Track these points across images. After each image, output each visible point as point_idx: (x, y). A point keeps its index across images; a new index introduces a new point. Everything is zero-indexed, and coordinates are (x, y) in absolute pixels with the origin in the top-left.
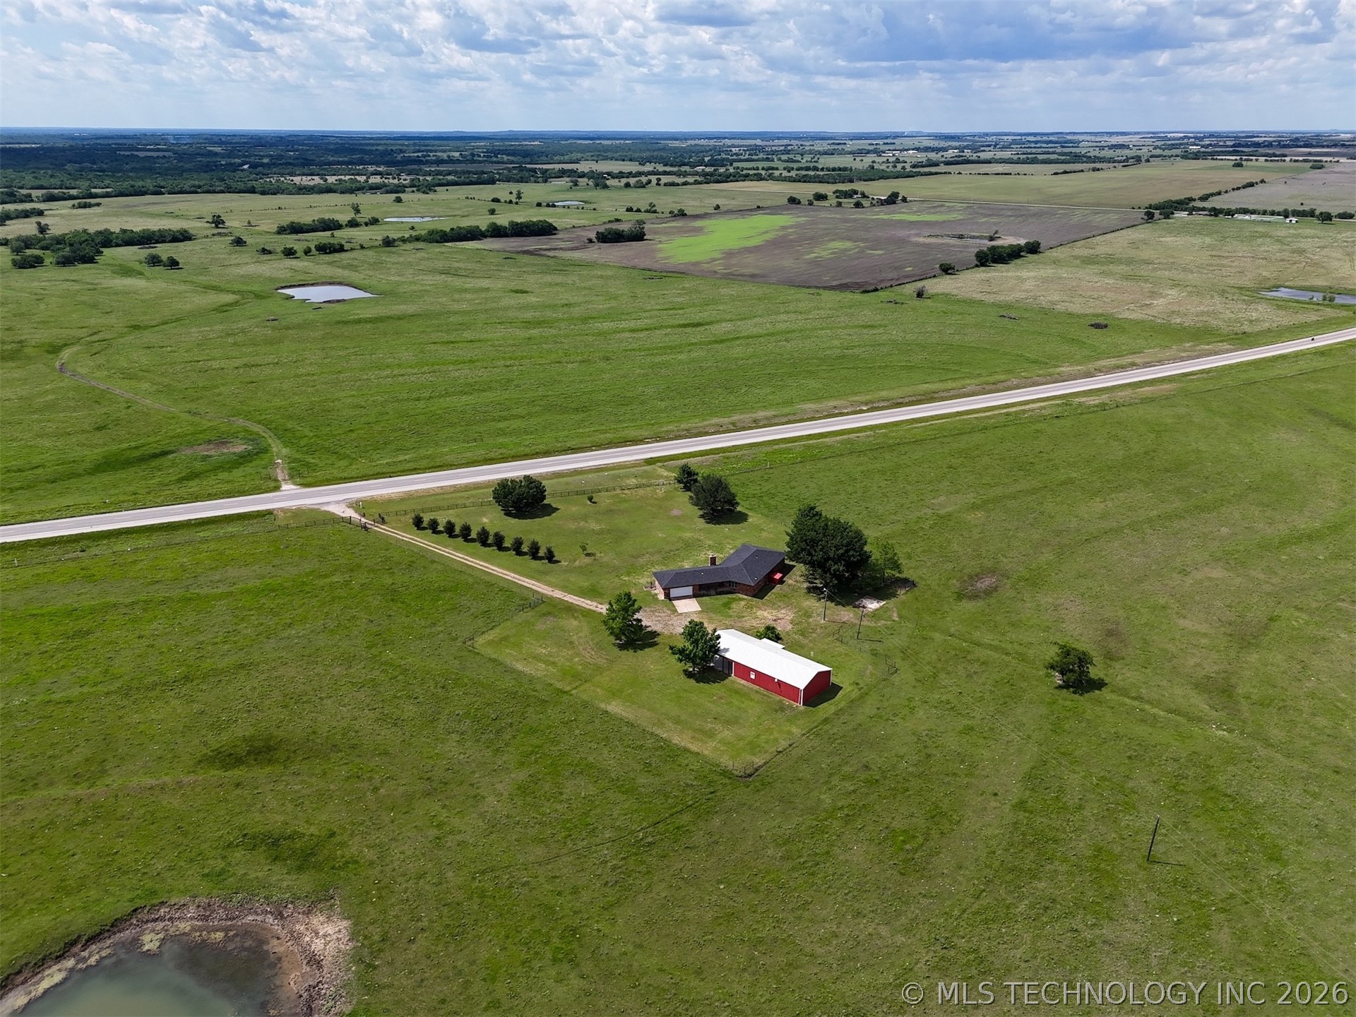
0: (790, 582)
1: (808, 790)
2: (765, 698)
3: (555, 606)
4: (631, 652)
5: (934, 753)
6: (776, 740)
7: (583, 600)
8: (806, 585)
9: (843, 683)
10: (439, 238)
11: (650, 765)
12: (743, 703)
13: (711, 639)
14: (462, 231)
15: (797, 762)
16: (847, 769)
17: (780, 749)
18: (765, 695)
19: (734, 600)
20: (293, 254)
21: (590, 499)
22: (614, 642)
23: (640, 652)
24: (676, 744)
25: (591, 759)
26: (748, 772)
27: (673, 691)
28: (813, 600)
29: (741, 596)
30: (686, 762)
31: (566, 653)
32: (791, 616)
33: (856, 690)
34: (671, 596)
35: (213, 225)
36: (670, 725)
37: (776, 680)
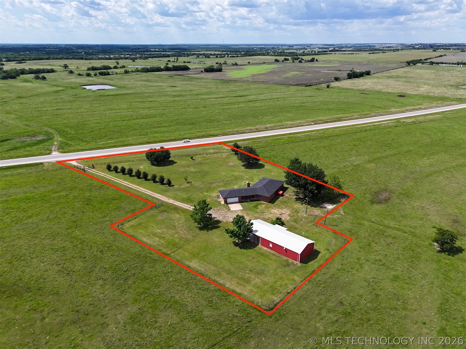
0: (287, 195)
1: (308, 320)
2: (278, 258)
3: (169, 207)
4: (205, 231)
5: (380, 293)
6: (286, 285)
7: (183, 204)
8: (295, 197)
9: (320, 249)
10: (145, 71)
11: (212, 301)
12: (266, 261)
13: (248, 225)
14: (154, 68)
15: (299, 300)
16: (329, 304)
17: (289, 291)
18: (278, 257)
19: (259, 204)
20: (90, 75)
21: (192, 158)
22: (197, 226)
23: (210, 232)
24: (228, 288)
25: (177, 297)
26: (270, 307)
27: (227, 254)
28: (299, 204)
29: (263, 202)
30: (233, 299)
31: (171, 232)
32: (289, 212)
33: (328, 254)
34: (228, 202)
35: (64, 68)
36: (225, 274)
37: (284, 248)
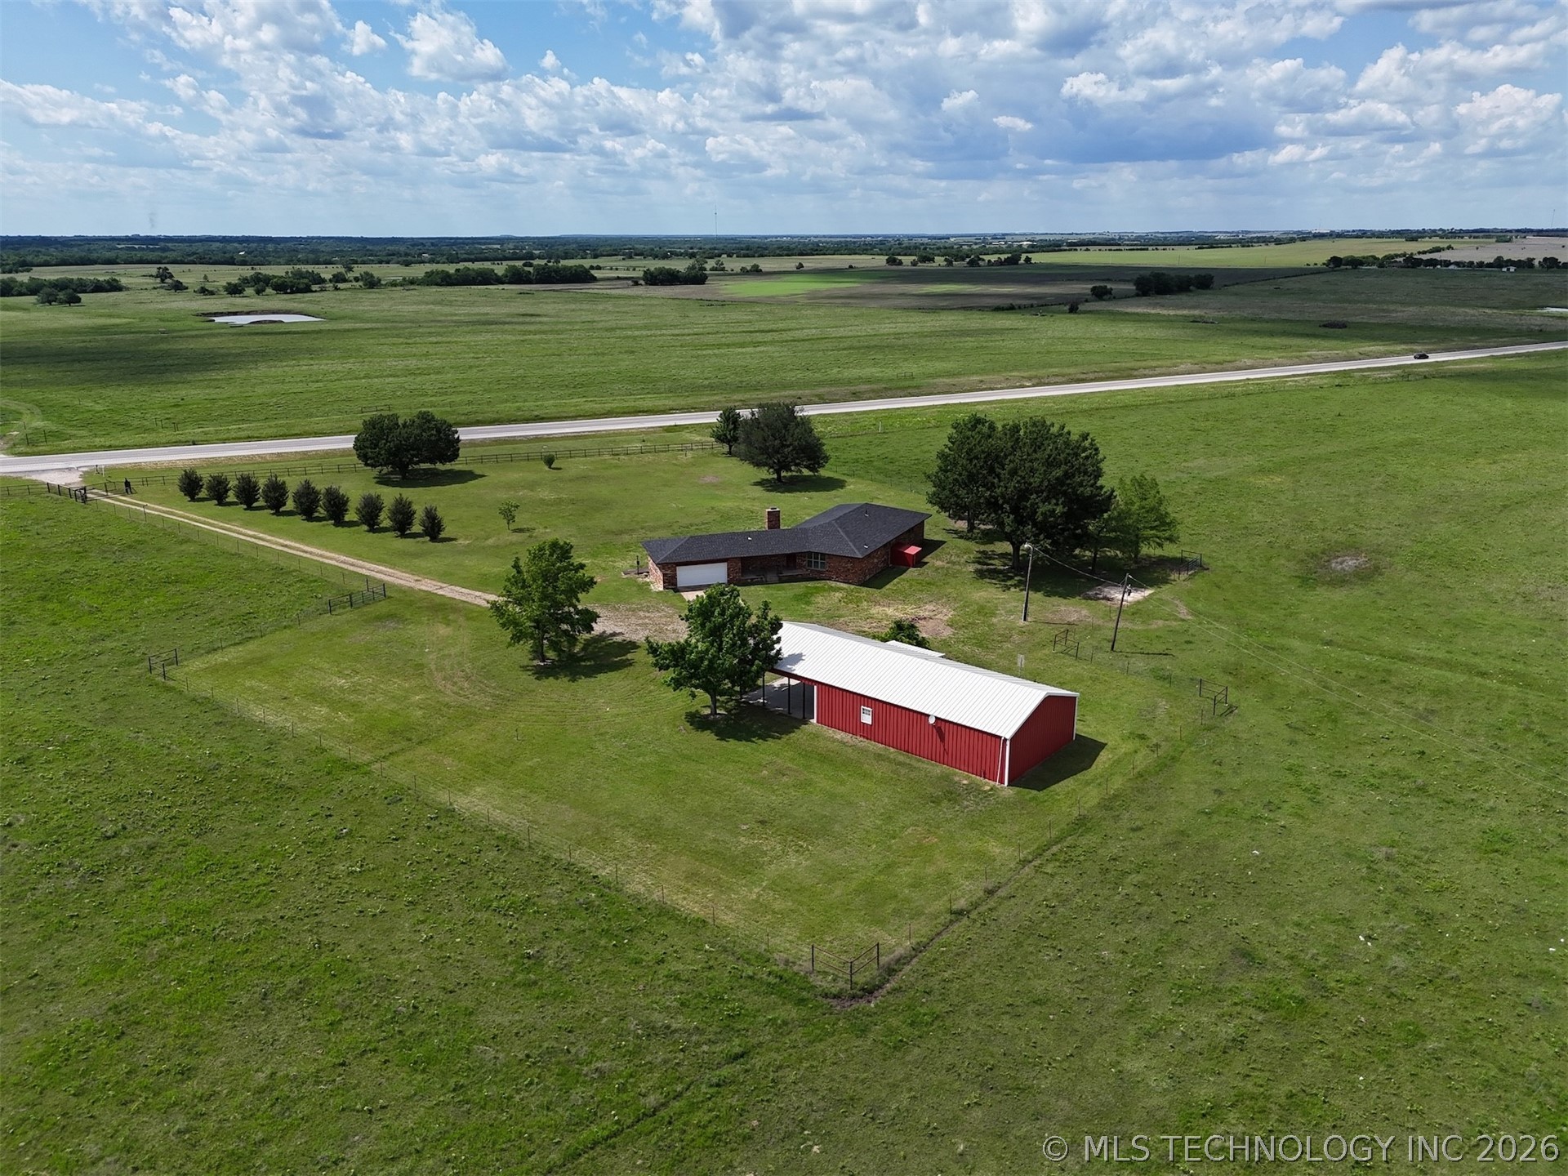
0: (940, 562)
1: (1074, 1042)
2: (903, 771)
3: (411, 604)
4: (564, 681)
6: (944, 878)
7: (477, 593)
8: (971, 568)
9: (1103, 735)
10: (439, 281)
11: (537, 959)
12: (843, 783)
14: (471, 272)
15: (1019, 945)
16: (1181, 962)
17: (962, 903)
18: (900, 764)
19: (820, 590)
20: (240, 292)
21: (549, 463)
22: (526, 662)
23: (583, 682)
24: (636, 897)
25: (349, 949)
26: (861, 979)
27: (653, 758)
28: (992, 590)
29: (833, 584)
30: (659, 950)
31: (396, 685)
32: (947, 614)
33: (1144, 751)
34: (680, 584)
36: (630, 841)
37: (932, 721)
